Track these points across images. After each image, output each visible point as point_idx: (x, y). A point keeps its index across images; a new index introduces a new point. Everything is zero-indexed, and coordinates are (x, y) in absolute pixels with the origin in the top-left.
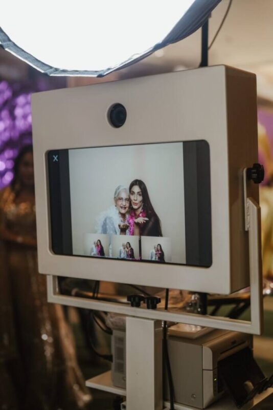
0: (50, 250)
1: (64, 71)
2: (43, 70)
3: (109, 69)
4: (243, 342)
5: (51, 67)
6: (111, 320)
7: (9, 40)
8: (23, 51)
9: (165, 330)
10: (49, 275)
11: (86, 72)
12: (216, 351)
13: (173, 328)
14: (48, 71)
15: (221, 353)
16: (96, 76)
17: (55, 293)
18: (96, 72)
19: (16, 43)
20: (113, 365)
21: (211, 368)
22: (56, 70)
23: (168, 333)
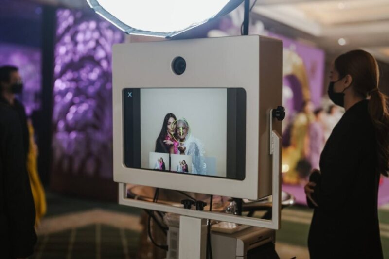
0: (123, 164)
1: (140, 31)
2: (124, 29)
3: (174, 32)
4: (268, 238)
5: (130, 28)
6: (168, 218)
7: (99, 5)
8: (109, 13)
9: (209, 227)
10: (121, 183)
11: (157, 33)
12: (246, 243)
13: (215, 226)
14: (128, 31)
15: (251, 245)
16: (165, 37)
17: (125, 198)
18: (165, 33)
19: (104, 8)
20: (168, 254)
21: (242, 255)
22: (134, 29)
23: (211, 229)
